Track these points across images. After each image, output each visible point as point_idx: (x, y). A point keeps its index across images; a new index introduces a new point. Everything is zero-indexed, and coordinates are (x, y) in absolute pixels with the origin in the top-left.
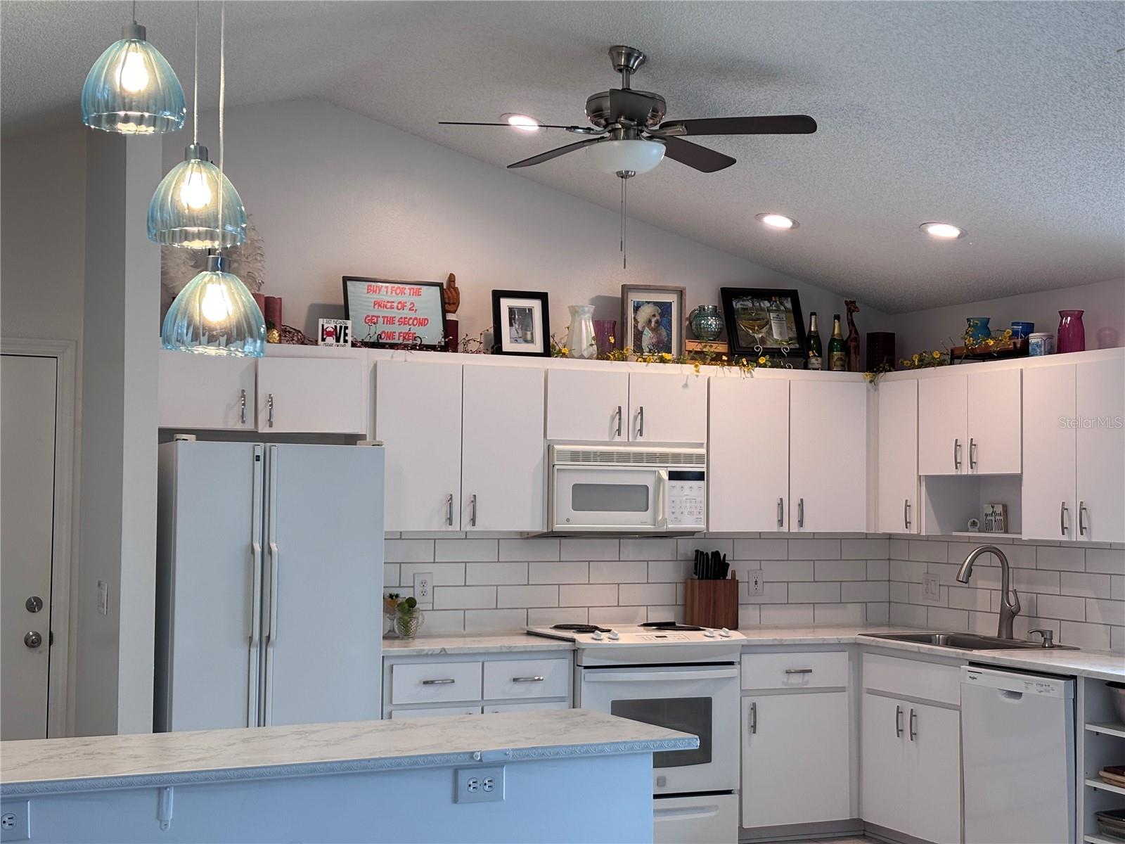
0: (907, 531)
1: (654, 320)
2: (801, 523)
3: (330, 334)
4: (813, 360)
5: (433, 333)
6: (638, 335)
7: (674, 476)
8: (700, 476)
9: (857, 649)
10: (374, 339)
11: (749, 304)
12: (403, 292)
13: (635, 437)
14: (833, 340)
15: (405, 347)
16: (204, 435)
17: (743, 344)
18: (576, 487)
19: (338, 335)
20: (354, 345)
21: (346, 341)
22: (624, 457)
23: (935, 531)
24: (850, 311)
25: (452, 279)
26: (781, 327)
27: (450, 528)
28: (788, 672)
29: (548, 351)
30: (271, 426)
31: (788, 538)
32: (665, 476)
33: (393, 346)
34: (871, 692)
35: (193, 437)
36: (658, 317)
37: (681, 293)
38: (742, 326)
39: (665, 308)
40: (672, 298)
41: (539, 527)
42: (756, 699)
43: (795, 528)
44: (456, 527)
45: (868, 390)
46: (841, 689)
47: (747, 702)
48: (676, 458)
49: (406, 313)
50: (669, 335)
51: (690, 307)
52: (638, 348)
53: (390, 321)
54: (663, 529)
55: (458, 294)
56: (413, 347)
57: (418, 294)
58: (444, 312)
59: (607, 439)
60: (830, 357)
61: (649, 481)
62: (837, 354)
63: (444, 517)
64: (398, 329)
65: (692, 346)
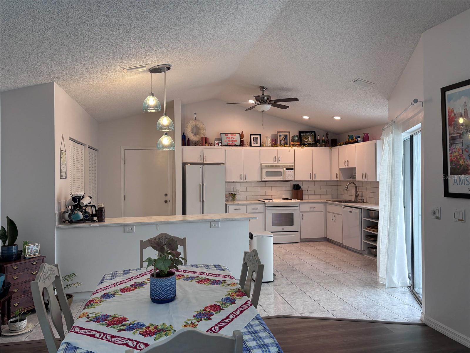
0: (337, 180)
1: (284, 138)
2: (315, 178)
3: (217, 144)
4: (318, 145)
5: (238, 143)
6: (280, 142)
7: (287, 169)
8: (292, 169)
9: (325, 203)
10: (226, 145)
11: (305, 134)
12: (232, 135)
13: (279, 162)
14: (323, 141)
15: (232, 146)
16: (192, 164)
17: (303, 142)
18: (266, 172)
19: (219, 144)
20: (222, 146)
21: (220, 145)
22: (276, 166)
23: (343, 179)
24: (327, 135)
25: (242, 132)
26: (311, 139)
27: (241, 180)
28: (310, 208)
29: (261, 146)
30: (206, 161)
31: (313, 181)
32: (285, 169)
33: (230, 146)
34: (328, 212)
35: (190, 164)
36: (285, 138)
37: (289, 132)
38: (303, 138)
39: (286, 136)
40: (287, 134)
41: (259, 180)
42: (303, 213)
43: (314, 179)
44: (242, 180)
45: (330, 151)
46: (322, 211)
47: (301, 214)
48: (287, 166)
49: (233, 139)
50: (287, 141)
51: (291, 135)
52: (281, 144)
53: (230, 141)
54: (285, 180)
55: (243, 135)
56: (234, 146)
57: (235, 135)
58: (240, 139)
59: (273, 162)
60: (322, 144)
61: (282, 170)
62: (323, 143)
63: (240, 178)
64: (231, 142)
65: (292, 143)
